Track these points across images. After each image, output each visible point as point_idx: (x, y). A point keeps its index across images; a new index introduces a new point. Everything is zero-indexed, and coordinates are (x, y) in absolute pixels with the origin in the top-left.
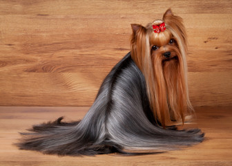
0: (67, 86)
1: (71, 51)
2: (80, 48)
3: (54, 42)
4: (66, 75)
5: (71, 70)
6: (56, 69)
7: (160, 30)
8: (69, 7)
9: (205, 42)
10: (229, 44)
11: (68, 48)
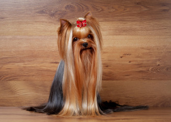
0: (13, 92)
1: (16, 64)
2: (24, 62)
3: (3, 57)
4: (12, 83)
5: (15, 79)
6: (4, 78)
7: (82, 26)
8: (16, 30)
9: (121, 57)
10: (139, 59)
11: (14, 62)
